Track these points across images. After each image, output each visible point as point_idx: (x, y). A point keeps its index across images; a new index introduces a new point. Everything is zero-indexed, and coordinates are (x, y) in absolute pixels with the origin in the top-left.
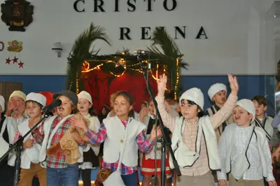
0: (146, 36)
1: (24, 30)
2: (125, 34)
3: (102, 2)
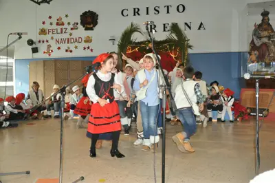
0: (166, 30)
2: (153, 28)
3: (138, 10)
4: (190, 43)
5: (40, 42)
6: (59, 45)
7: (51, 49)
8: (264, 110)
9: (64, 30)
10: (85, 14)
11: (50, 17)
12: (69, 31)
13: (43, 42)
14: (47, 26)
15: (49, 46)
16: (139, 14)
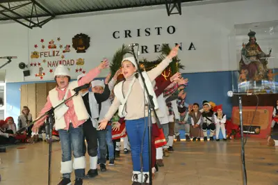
0: (158, 51)
1: (85, 52)
2: (144, 50)
3: (130, 31)
4: (182, 63)
5: (31, 65)
6: (51, 68)
7: (43, 72)
8: (256, 127)
9: (56, 53)
10: (77, 37)
11: (42, 41)
12: (61, 53)
13: (35, 65)
14: (39, 50)
15: (41, 69)
16: (130, 36)
